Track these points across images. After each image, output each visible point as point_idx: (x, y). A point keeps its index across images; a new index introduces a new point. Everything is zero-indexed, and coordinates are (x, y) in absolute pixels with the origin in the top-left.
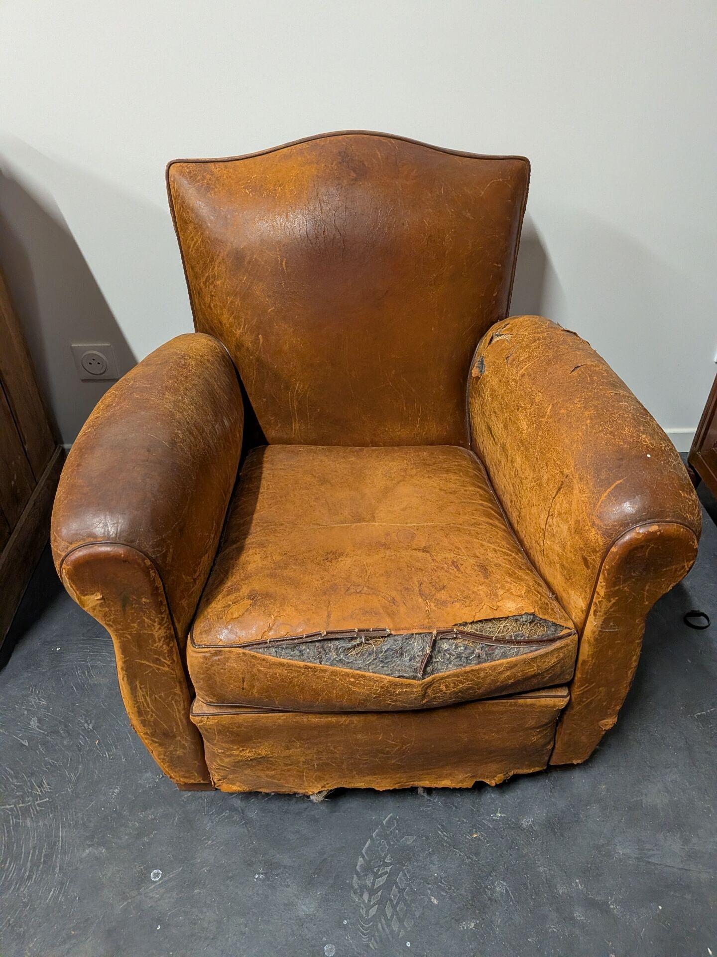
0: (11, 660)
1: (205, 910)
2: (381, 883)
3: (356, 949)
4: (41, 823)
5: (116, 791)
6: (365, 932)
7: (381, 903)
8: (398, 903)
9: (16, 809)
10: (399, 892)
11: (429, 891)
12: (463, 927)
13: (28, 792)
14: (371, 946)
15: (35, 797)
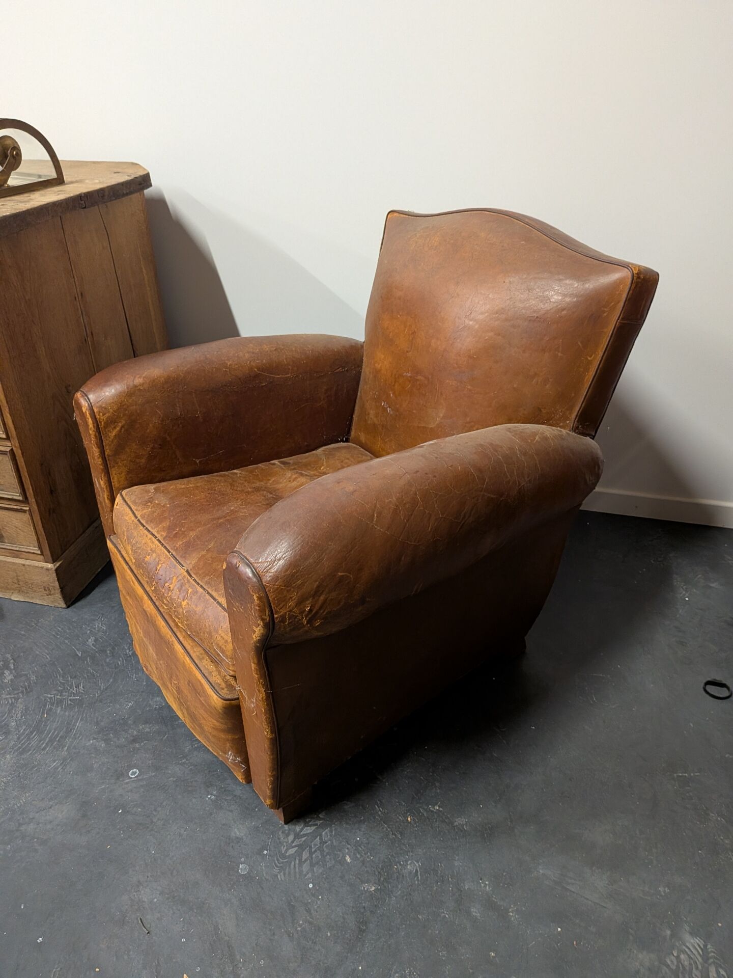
0: (93, 592)
1: (159, 809)
2: (308, 832)
3: (265, 875)
4: (67, 713)
5: (130, 704)
6: (279, 865)
7: (301, 847)
8: (315, 851)
9: (54, 699)
10: (320, 843)
11: (347, 850)
12: (364, 888)
13: (67, 689)
14: (279, 877)
15: (71, 694)
